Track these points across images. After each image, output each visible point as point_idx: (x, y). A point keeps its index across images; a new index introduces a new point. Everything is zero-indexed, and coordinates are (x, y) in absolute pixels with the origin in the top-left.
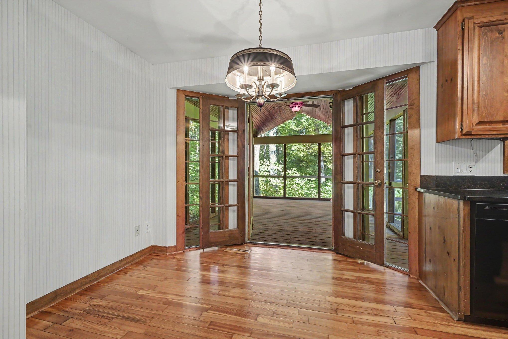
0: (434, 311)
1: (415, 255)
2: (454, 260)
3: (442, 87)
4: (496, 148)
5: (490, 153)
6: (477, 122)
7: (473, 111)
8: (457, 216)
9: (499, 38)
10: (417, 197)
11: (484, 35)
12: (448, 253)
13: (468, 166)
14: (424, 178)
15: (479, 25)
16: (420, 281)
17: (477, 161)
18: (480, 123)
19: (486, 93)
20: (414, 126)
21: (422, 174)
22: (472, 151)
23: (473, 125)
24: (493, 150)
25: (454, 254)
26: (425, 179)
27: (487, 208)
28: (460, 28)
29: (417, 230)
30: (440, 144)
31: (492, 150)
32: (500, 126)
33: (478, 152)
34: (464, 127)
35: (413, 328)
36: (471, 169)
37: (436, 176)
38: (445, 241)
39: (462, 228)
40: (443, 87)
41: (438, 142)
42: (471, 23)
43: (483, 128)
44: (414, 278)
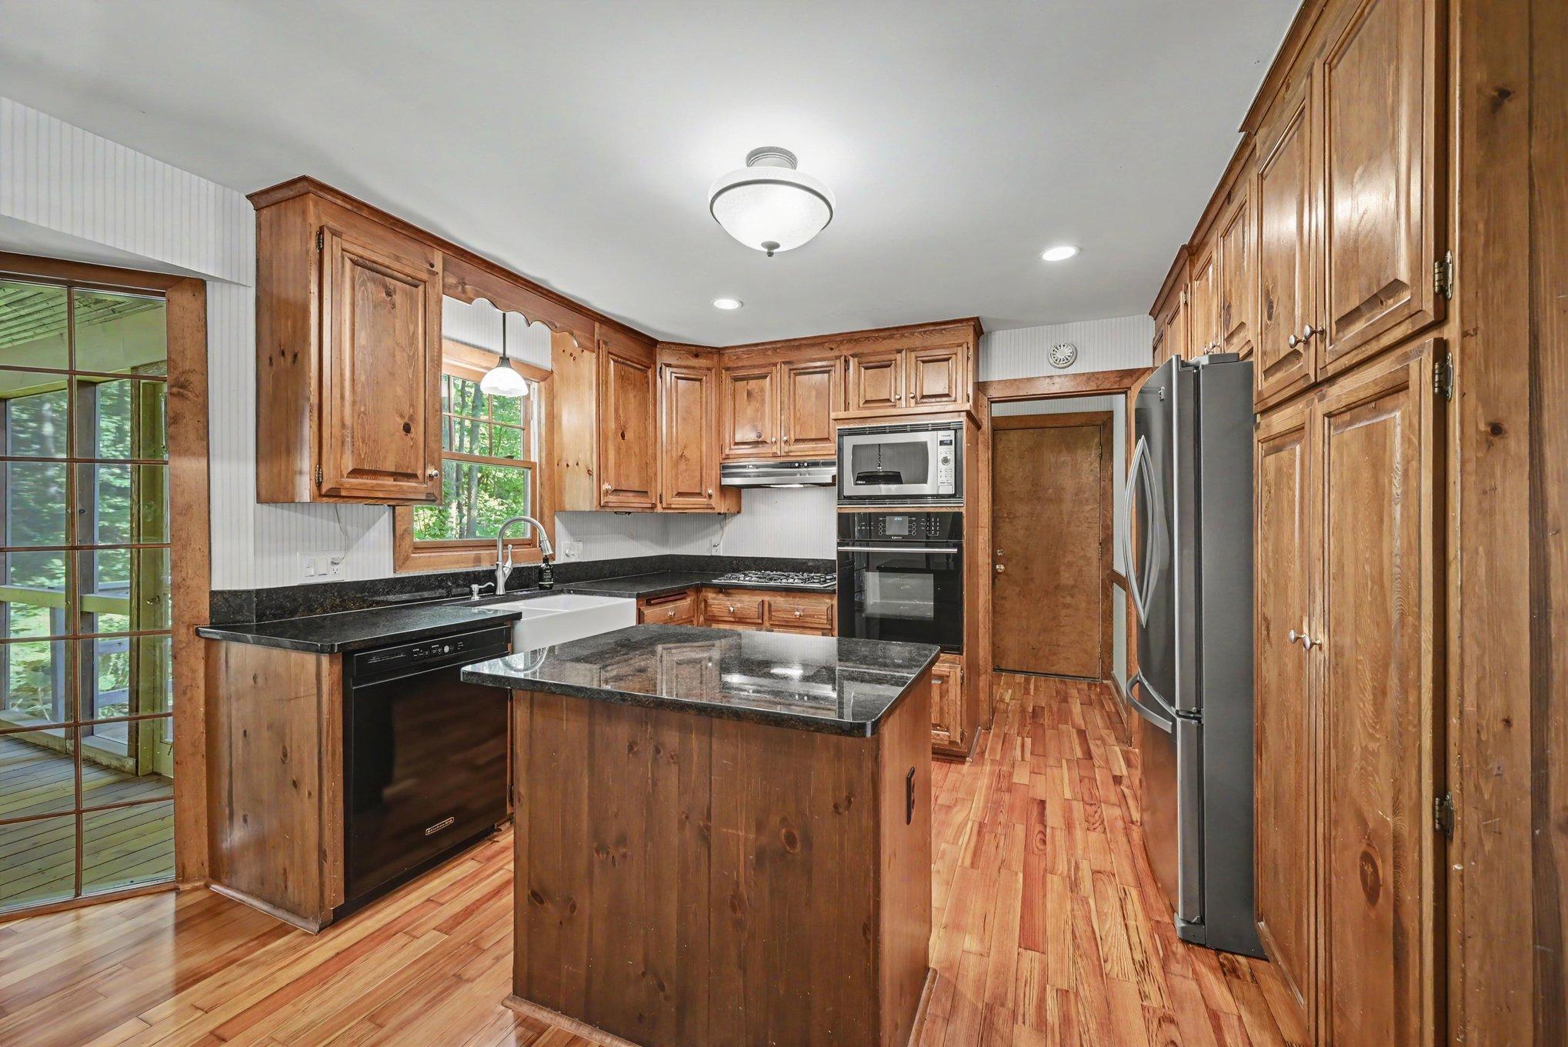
0: (264, 945)
1: (196, 821)
2: (310, 794)
3: (271, 364)
4: (382, 518)
5: (371, 530)
6: (350, 469)
7: (343, 443)
8: (315, 691)
9: (384, 301)
10: (201, 654)
11: (361, 286)
12: (295, 784)
13: (330, 561)
14: (224, 598)
15: (352, 256)
16: (216, 888)
17: (347, 548)
18: (356, 472)
19: (365, 410)
20: (189, 449)
21: (214, 588)
22: (337, 525)
23: (342, 476)
24: (377, 525)
25: (310, 782)
26: (226, 600)
27: (374, 660)
28: (313, 244)
29: (204, 748)
30: (265, 507)
31: (374, 523)
32: (389, 482)
33: (349, 528)
34: (325, 478)
35: (212, 1033)
36: (336, 567)
37: (258, 592)
38: (285, 755)
39: (325, 716)
40: (274, 364)
41: (259, 500)
42: (337, 246)
43: (361, 484)
44: (196, 889)
